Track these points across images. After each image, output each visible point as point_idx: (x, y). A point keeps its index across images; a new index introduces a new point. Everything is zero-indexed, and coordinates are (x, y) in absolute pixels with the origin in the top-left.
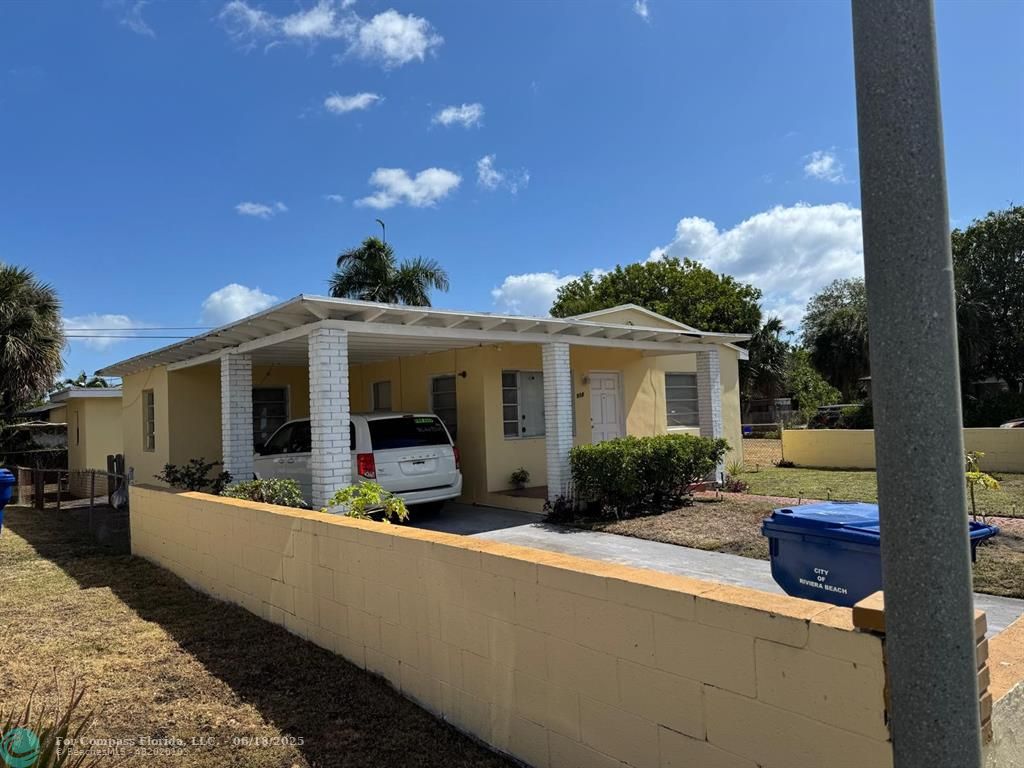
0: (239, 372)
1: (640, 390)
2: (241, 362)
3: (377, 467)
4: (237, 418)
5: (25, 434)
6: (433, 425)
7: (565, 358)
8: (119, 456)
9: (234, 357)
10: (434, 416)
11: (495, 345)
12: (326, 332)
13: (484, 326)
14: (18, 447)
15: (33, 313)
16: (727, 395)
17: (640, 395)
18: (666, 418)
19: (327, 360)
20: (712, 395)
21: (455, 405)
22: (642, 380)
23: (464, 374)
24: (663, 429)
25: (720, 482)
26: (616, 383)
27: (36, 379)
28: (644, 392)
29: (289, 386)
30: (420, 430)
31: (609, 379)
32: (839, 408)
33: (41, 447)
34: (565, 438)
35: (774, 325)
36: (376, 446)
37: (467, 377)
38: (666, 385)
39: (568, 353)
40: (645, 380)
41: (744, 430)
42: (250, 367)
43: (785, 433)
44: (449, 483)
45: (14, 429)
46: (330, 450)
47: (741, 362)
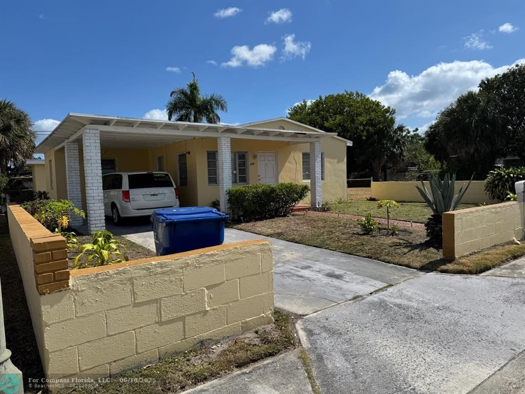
0: (71, 151)
1: (288, 161)
2: (73, 146)
3: (131, 197)
4: (72, 173)
5: (20, 182)
6: (164, 177)
7: (228, 144)
8: (44, 192)
9: (69, 144)
10: (166, 173)
11: (202, 138)
12: (88, 131)
13: (179, 128)
14: (16, 188)
15: (12, 123)
16: (339, 164)
17: (287, 164)
18: (302, 176)
19: (89, 144)
20: (316, 164)
21: (186, 168)
22: (289, 156)
23: (189, 153)
24: (301, 181)
25: (318, 207)
26: (274, 158)
27: (17, 155)
28: (289, 162)
29: (116, 159)
30: (155, 179)
31: (270, 156)
32: (430, 172)
33: (27, 188)
34: (227, 184)
35: (401, 129)
36: (131, 187)
37: (191, 154)
38: (303, 159)
39: (230, 142)
40: (290, 156)
41: (348, 182)
42: (77, 148)
43: (373, 183)
44: (172, 205)
45: (14, 180)
46: (91, 188)
47: (348, 147)
